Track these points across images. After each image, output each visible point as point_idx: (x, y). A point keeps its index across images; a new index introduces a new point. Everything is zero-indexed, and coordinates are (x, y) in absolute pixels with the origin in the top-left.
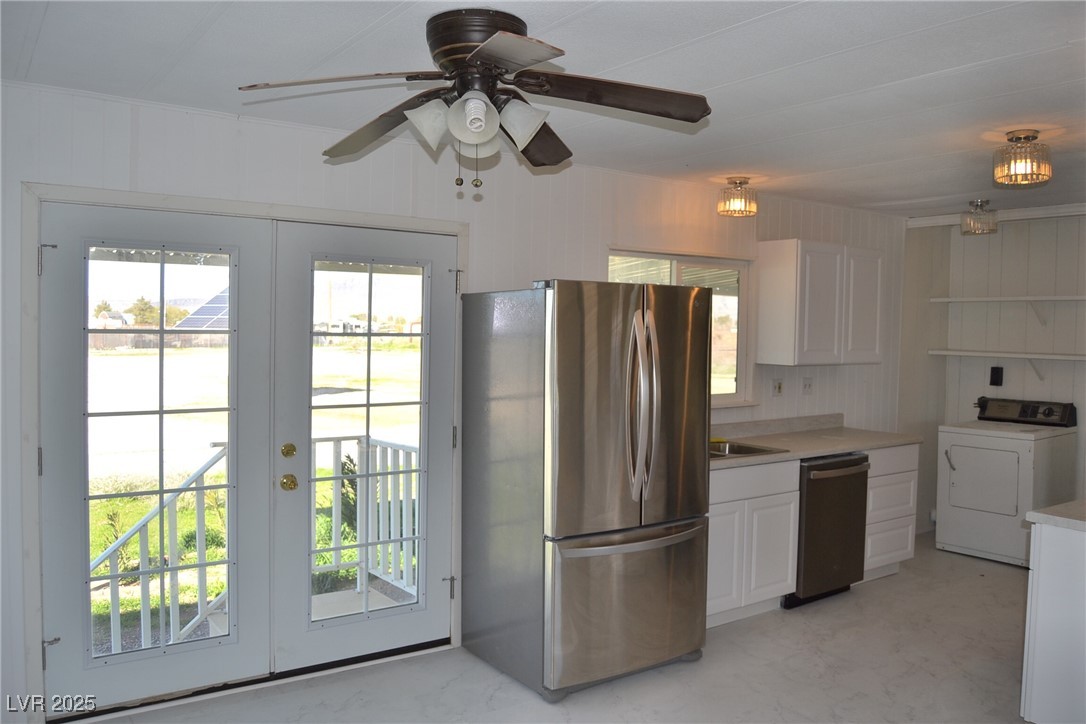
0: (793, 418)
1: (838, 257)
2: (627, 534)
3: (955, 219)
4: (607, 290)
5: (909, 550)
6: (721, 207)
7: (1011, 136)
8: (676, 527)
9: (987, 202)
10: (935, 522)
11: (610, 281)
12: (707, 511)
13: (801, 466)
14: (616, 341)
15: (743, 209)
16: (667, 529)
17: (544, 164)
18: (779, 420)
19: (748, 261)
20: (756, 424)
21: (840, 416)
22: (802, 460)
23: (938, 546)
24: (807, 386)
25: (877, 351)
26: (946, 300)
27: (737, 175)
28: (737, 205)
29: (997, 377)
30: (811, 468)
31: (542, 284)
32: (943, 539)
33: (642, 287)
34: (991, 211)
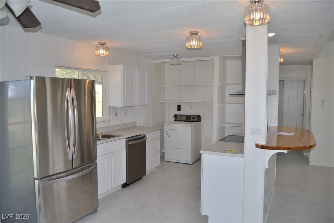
0: (121, 124)
1: (134, 71)
2: (67, 173)
3: (168, 60)
4: (55, 81)
5: (158, 163)
6: (96, 52)
7: (191, 33)
8: (85, 167)
9: (178, 55)
10: (164, 153)
11: (56, 77)
12: (97, 160)
13: (126, 140)
14: (59, 100)
15: (104, 53)
16: (82, 168)
17: (28, 27)
18: (116, 125)
19: (105, 72)
20: (109, 127)
21: (135, 122)
22: (126, 138)
23: (165, 160)
24: (125, 113)
25: (146, 101)
26: (164, 85)
27: (102, 41)
28: (102, 52)
29: (179, 108)
30: (129, 141)
31: (29, 78)
32: (167, 158)
33: (69, 80)
34: (179, 58)
